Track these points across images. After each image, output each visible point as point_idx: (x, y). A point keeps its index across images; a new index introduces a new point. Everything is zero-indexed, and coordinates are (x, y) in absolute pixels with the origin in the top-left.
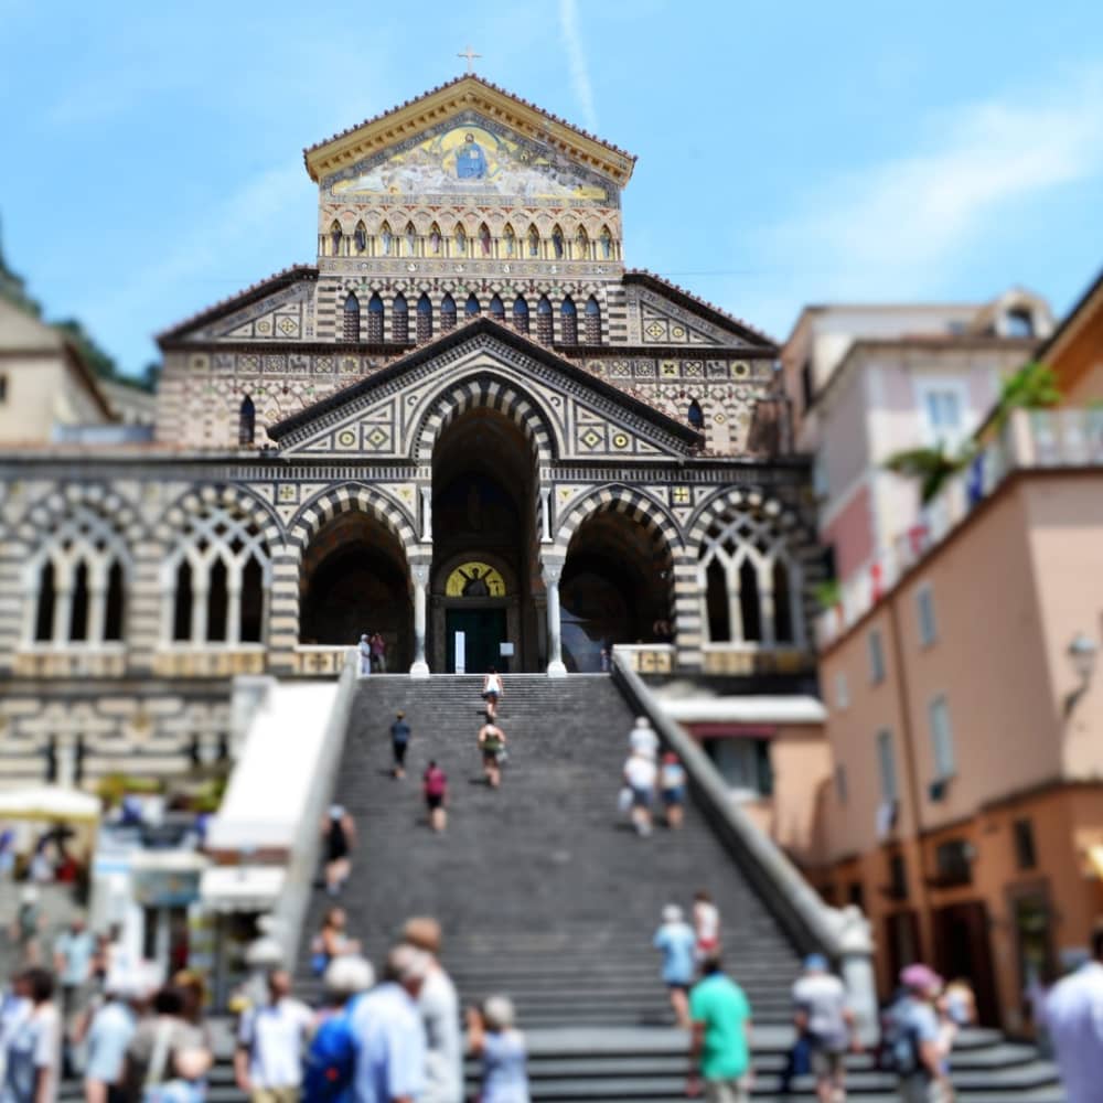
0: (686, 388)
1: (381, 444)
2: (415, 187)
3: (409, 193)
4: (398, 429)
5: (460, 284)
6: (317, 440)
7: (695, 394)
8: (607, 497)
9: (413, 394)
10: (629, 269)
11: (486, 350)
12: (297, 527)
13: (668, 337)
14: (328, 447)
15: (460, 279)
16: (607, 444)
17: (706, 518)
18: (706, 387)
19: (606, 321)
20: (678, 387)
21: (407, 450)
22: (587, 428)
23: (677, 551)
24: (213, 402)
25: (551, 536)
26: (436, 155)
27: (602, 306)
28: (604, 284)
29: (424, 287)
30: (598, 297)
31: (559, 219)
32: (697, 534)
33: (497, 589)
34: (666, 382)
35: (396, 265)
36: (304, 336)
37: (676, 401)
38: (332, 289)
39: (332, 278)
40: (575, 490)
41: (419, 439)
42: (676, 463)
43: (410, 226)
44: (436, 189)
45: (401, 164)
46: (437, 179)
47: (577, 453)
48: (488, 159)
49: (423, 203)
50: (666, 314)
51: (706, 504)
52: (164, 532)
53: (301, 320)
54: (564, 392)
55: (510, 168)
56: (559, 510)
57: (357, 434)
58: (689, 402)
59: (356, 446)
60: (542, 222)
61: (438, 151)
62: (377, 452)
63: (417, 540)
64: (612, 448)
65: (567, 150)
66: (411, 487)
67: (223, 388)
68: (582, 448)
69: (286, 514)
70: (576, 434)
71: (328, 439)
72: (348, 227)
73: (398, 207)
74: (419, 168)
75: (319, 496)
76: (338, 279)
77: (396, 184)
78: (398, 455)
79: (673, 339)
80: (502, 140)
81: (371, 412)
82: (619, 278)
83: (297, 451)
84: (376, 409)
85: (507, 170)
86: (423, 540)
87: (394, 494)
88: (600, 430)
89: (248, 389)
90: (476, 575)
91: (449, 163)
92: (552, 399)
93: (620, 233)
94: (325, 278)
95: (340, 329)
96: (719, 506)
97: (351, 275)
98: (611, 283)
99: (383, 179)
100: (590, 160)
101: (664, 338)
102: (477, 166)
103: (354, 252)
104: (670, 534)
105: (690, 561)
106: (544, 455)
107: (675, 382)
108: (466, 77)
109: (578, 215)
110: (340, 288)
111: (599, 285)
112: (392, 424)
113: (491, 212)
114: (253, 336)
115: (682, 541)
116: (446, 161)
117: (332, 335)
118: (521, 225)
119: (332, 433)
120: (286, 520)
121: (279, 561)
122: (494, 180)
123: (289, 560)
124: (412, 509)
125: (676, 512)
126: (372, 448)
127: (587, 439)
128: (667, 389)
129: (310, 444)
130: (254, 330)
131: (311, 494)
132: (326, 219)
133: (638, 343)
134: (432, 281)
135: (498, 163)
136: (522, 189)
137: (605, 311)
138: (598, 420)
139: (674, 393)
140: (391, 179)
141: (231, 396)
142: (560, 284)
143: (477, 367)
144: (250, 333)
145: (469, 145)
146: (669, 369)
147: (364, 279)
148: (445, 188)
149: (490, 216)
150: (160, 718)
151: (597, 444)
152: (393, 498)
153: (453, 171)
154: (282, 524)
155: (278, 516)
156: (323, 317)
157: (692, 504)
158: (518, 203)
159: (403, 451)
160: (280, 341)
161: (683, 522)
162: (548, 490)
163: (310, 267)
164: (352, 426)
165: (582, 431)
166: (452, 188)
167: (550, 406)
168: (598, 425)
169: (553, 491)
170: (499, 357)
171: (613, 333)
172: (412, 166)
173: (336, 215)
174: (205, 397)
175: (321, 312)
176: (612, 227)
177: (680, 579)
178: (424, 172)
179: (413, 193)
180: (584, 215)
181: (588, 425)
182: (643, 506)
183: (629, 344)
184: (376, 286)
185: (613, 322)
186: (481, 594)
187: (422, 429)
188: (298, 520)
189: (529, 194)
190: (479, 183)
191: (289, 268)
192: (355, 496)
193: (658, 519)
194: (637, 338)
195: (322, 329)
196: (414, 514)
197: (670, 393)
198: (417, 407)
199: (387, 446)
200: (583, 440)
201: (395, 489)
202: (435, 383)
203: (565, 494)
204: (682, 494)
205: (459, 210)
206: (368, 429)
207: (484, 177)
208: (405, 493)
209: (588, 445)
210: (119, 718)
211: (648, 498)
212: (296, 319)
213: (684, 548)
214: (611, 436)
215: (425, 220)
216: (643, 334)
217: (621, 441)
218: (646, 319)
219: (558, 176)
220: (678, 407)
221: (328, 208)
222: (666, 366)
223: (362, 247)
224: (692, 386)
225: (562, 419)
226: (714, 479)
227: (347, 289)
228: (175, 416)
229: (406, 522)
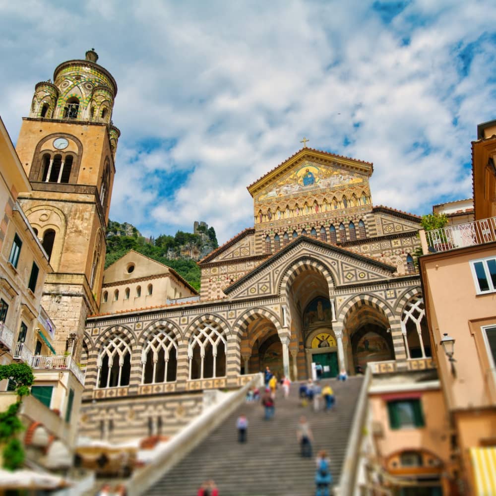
0: (405, 249)
1: (266, 291)
2: (289, 192)
3: (287, 195)
4: (272, 284)
5: (308, 225)
6: (242, 292)
7: (408, 251)
8: (358, 299)
9: (278, 269)
10: (374, 206)
11: (305, 248)
12: (236, 327)
13: (394, 230)
14: (246, 295)
15: (308, 223)
16: (356, 278)
17: (403, 302)
18: (413, 248)
19: (367, 229)
20: (401, 250)
21: (276, 291)
22: (347, 272)
23: (391, 319)
24: (220, 284)
25: (336, 319)
26: (295, 179)
27: (365, 223)
28: (365, 214)
29: (294, 228)
30: (363, 220)
31: (344, 193)
32: (399, 310)
33: (332, 343)
34: (395, 248)
35: (283, 222)
36: (251, 254)
37: (401, 255)
38: (260, 235)
39: (260, 231)
40: (345, 298)
41: (280, 287)
42: (386, 281)
43: (287, 207)
44: (296, 191)
45: (282, 185)
46: (297, 187)
47: (344, 283)
48: (315, 176)
49: (292, 197)
50: (392, 221)
51: (402, 296)
52: (188, 335)
53: (250, 249)
54: (336, 259)
55: (323, 178)
56: (338, 307)
57: (256, 288)
58: (406, 255)
59: (256, 293)
60: (338, 196)
61: (296, 178)
62: (265, 294)
63: (282, 327)
64: (359, 279)
65: (345, 167)
66: (278, 306)
67: (223, 278)
68: (346, 280)
69: (231, 323)
70: (343, 275)
71: (246, 291)
72: (264, 211)
73: (283, 201)
74: (289, 185)
75: (243, 314)
76: (262, 231)
77: (282, 193)
78: (272, 294)
79: (396, 231)
80: (320, 168)
81: (261, 279)
82: (371, 211)
83: (235, 298)
84: (264, 277)
85: (322, 179)
86: (284, 326)
87: (272, 309)
88: (353, 272)
89: (232, 277)
90: (323, 339)
91: (301, 181)
92: (332, 262)
93: (370, 193)
94: (257, 232)
95: (264, 249)
96: (408, 296)
97: (267, 229)
98: (368, 213)
99: (277, 192)
100: (354, 169)
101: (392, 231)
102: (311, 180)
103: (268, 220)
104: (387, 311)
105: (398, 322)
106: (331, 285)
107: (399, 247)
108: (304, 149)
109: (352, 190)
110: (263, 234)
111: (363, 215)
112: (269, 282)
113: (317, 196)
114: (233, 257)
115: (393, 313)
116: (299, 181)
117: (261, 252)
118: (330, 198)
119: (247, 289)
120: (232, 325)
121: (230, 341)
122: (318, 184)
123: (233, 341)
124: (279, 314)
125: (389, 302)
126: (263, 292)
127: (348, 276)
128: (396, 251)
129: (240, 294)
130: (233, 255)
131: (240, 314)
132: (257, 210)
133: (382, 235)
134: (297, 225)
135: (319, 177)
136: (329, 185)
137: (367, 225)
138: (352, 268)
139: (399, 252)
140: (279, 191)
141: (226, 281)
142: (347, 217)
143: (302, 255)
144: (232, 257)
145: (307, 173)
146: (396, 243)
147: (272, 229)
148: (299, 190)
149: (317, 197)
150: (187, 408)
151: (352, 278)
152: (271, 311)
153: (302, 184)
154: (230, 327)
155: (229, 324)
156: (257, 246)
157: (395, 297)
158: (328, 190)
159: (274, 292)
160: (243, 257)
161: (392, 305)
162: (333, 300)
163: (251, 229)
164: (255, 285)
165: (345, 274)
166: (302, 190)
167: (331, 266)
168: (352, 270)
169: (335, 300)
170: (310, 249)
171: (371, 233)
172: (287, 185)
173: (260, 208)
174: (217, 282)
175: (257, 244)
176: (366, 192)
177: (394, 330)
178: (291, 186)
179: (288, 195)
180: (354, 189)
181: (348, 271)
182: (374, 301)
183: (378, 235)
184: (276, 231)
185: (370, 228)
186: (326, 346)
187: (281, 282)
188: (236, 325)
189: (332, 186)
190: (312, 186)
191: (244, 230)
192: (257, 312)
193: (381, 305)
194: (381, 233)
195: (257, 251)
196: (280, 316)
197: (398, 253)
198: (279, 274)
199: (268, 291)
200: (346, 277)
201: (272, 308)
202: (285, 263)
203: (341, 300)
204: (390, 294)
205: (305, 197)
206: (260, 286)
207: (314, 184)
208: (276, 308)
209: (348, 279)
210: (173, 409)
211: (376, 297)
212: (248, 249)
213: (394, 317)
214: (358, 274)
215: (293, 203)
216: (383, 231)
217: (362, 275)
218: (384, 225)
219: (343, 177)
220: (402, 258)
221: (257, 206)
222: (394, 242)
223: (270, 218)
224: (407, 248)
225: (337, 270)
226: (405, 285)
227: (266, 234)
228: (207, 291)
229: (277, 319)
